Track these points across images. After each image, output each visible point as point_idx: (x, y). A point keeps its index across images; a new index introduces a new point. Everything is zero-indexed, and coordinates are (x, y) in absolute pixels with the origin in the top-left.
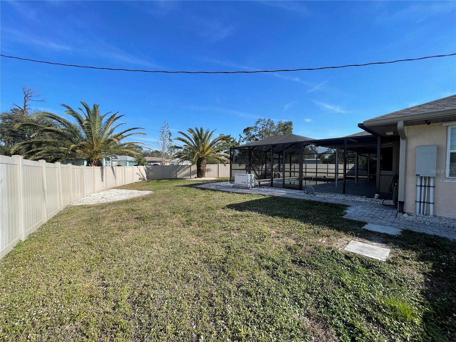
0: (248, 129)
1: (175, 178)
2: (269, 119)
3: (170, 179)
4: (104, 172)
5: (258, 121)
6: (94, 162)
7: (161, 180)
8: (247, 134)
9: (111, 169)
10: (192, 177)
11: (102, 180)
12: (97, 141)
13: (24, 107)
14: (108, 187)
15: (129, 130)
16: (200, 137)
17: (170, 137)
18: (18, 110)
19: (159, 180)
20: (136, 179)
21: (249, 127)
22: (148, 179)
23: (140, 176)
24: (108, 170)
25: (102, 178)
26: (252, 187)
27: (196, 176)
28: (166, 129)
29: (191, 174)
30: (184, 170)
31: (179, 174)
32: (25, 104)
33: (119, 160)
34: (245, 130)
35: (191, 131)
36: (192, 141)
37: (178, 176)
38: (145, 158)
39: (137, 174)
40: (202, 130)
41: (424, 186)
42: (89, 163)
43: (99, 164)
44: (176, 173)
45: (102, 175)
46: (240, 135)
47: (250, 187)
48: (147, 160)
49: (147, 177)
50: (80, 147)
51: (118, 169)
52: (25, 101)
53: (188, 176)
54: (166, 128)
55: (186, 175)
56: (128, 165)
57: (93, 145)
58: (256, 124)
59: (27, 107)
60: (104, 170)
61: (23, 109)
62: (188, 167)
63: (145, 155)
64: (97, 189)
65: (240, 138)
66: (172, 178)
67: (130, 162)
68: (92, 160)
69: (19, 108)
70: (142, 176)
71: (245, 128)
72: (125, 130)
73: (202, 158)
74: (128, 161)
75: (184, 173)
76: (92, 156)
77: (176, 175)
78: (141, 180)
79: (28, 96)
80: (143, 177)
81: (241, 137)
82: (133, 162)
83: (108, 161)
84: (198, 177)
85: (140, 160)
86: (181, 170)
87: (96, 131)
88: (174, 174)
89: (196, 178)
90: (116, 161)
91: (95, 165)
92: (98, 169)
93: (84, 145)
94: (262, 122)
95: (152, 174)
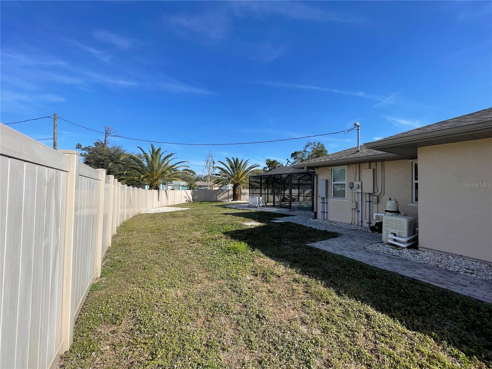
0: (295, 153)
1: (215, 200)
2: (319, 142)
3: (211, 202)
4: (160, 194)
5: (307, 144)
6: (154, 187)
7: (203, 202)
8: (295, 159)
9: (165, 192)
10: (230, 199)
11: (159, 200)
12: (156, 172)
13: (105, 142)
14: (162, 205)
15: (178, 163)
16: (236, 166)
17: (213, 165)
18: (99, 143)
19: (201, 202)
20: (184, 201)
21: (297, 151)
22: (193, 201)
23: (187, 198)
24: (162, 192)
25: (159, 198)
26: (260, 207)
27: (232, 199)
28: (210, 159)
29: (228, 198)
30: (223, 194)
31: (219, 197)
32: (105, 139)
33: (173, 184)
34: (292, 155)
35: (229, 160)
36: (229, 169)
37: (219, 199)
38: (196, 183)
39: (185, 197)
40: (237, 160)
41: (325, 203)
42: (151, 188)
43: (157, 188)
44: (216, 196)
45: (159, 196)
46: (287, 160)
47: (257, 207)
48: (197, 185)
49: (193, 200)
50: (146, 177)
51: (170, 193)
52: (106, 137)
53: (227, 199)
54: (211, 157)
55: (224, 198)
56: (181, 189)
57: (154, 175)
58: (305, 148)
59: (107, 142)
60: (160, 193)
61: (104, 143)
62: (227, 192)
63: (198, 179)
64: (154, 206)
65: (288, 163)
66: (213, 201)
67: (183, 186)
68: (153, 185)
69: (99, 142)
70: (188, 199)
71: (292, 153)
72: (175, 163)
73: (237, 184)
74: (181, 186)
75: (224, 196)
76: (152, 183)
77: (217, 198)
78: (187, 202)
79: (108, 133)
80: (190, 199)
81: (289, 161)
82: (185, 186)
83: (164, 186)
84: (234, 200)
85: (191, 184)
86: (221, 194)
87: (156, 166)
88: (214, 198)
89: (232, 201)
90: (171, 185)
91: (154, 189)
92: (156, 192)
93: (148, 175)
94: (312, 146)
95: (197, 197)
